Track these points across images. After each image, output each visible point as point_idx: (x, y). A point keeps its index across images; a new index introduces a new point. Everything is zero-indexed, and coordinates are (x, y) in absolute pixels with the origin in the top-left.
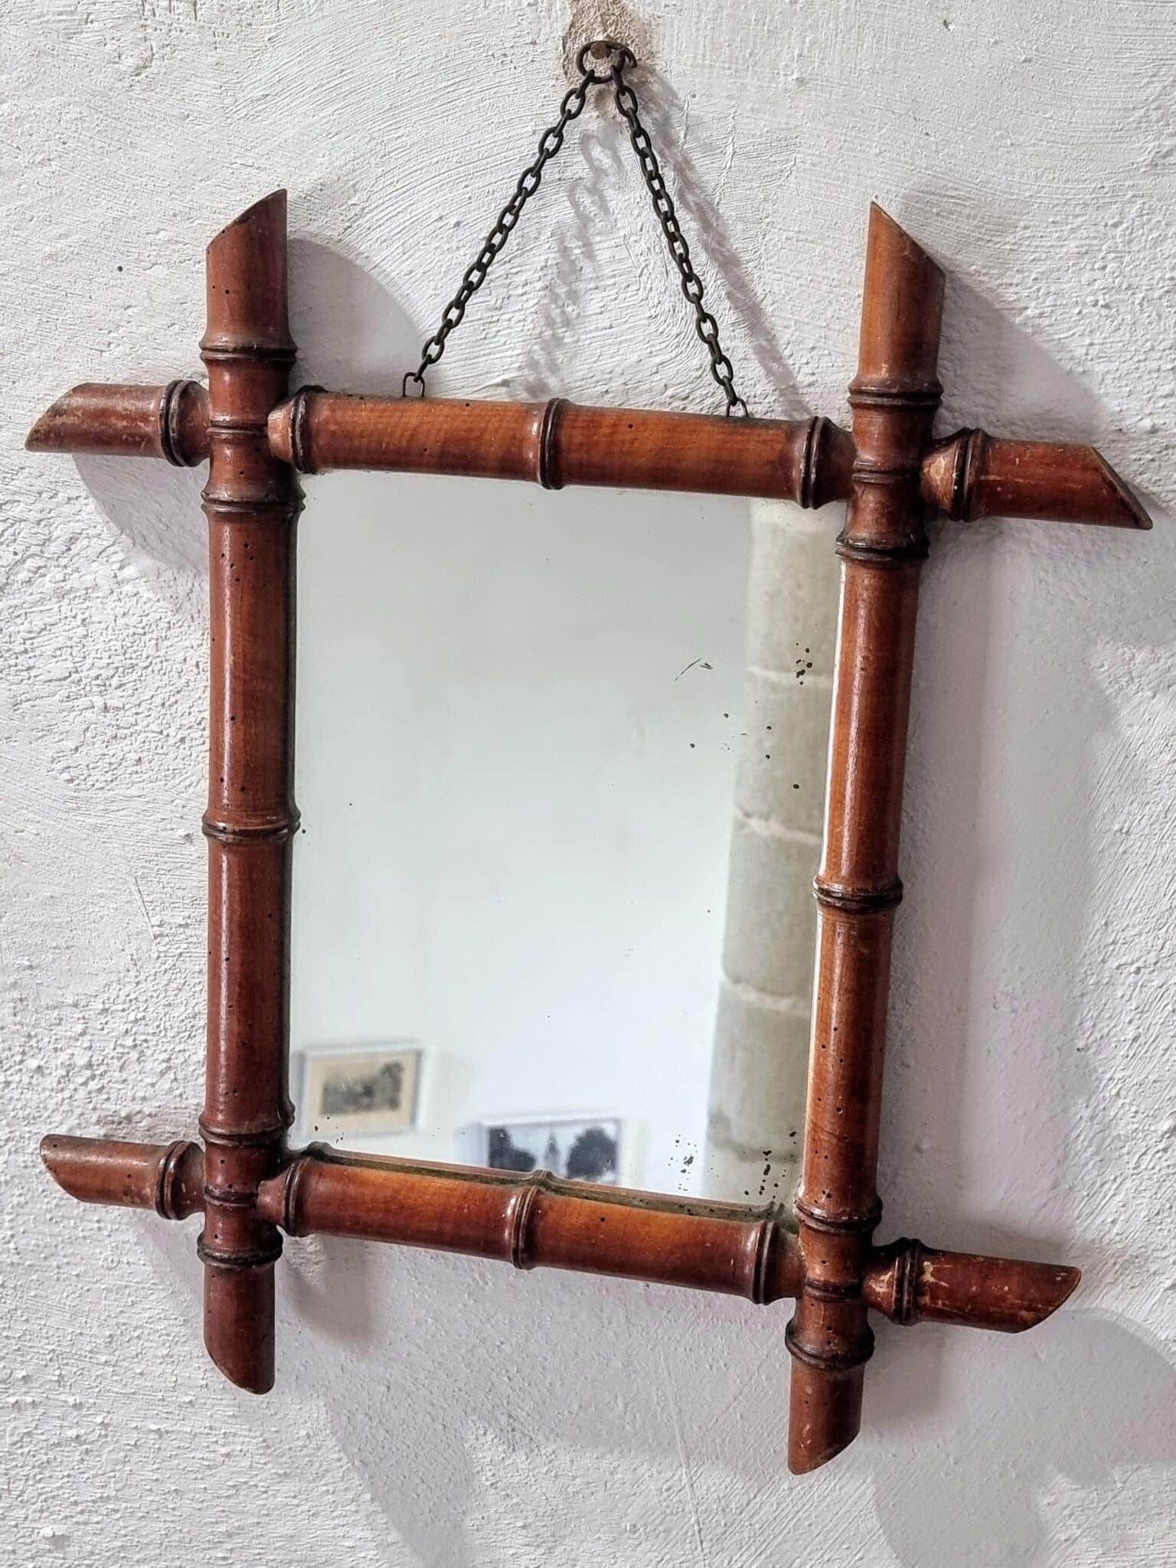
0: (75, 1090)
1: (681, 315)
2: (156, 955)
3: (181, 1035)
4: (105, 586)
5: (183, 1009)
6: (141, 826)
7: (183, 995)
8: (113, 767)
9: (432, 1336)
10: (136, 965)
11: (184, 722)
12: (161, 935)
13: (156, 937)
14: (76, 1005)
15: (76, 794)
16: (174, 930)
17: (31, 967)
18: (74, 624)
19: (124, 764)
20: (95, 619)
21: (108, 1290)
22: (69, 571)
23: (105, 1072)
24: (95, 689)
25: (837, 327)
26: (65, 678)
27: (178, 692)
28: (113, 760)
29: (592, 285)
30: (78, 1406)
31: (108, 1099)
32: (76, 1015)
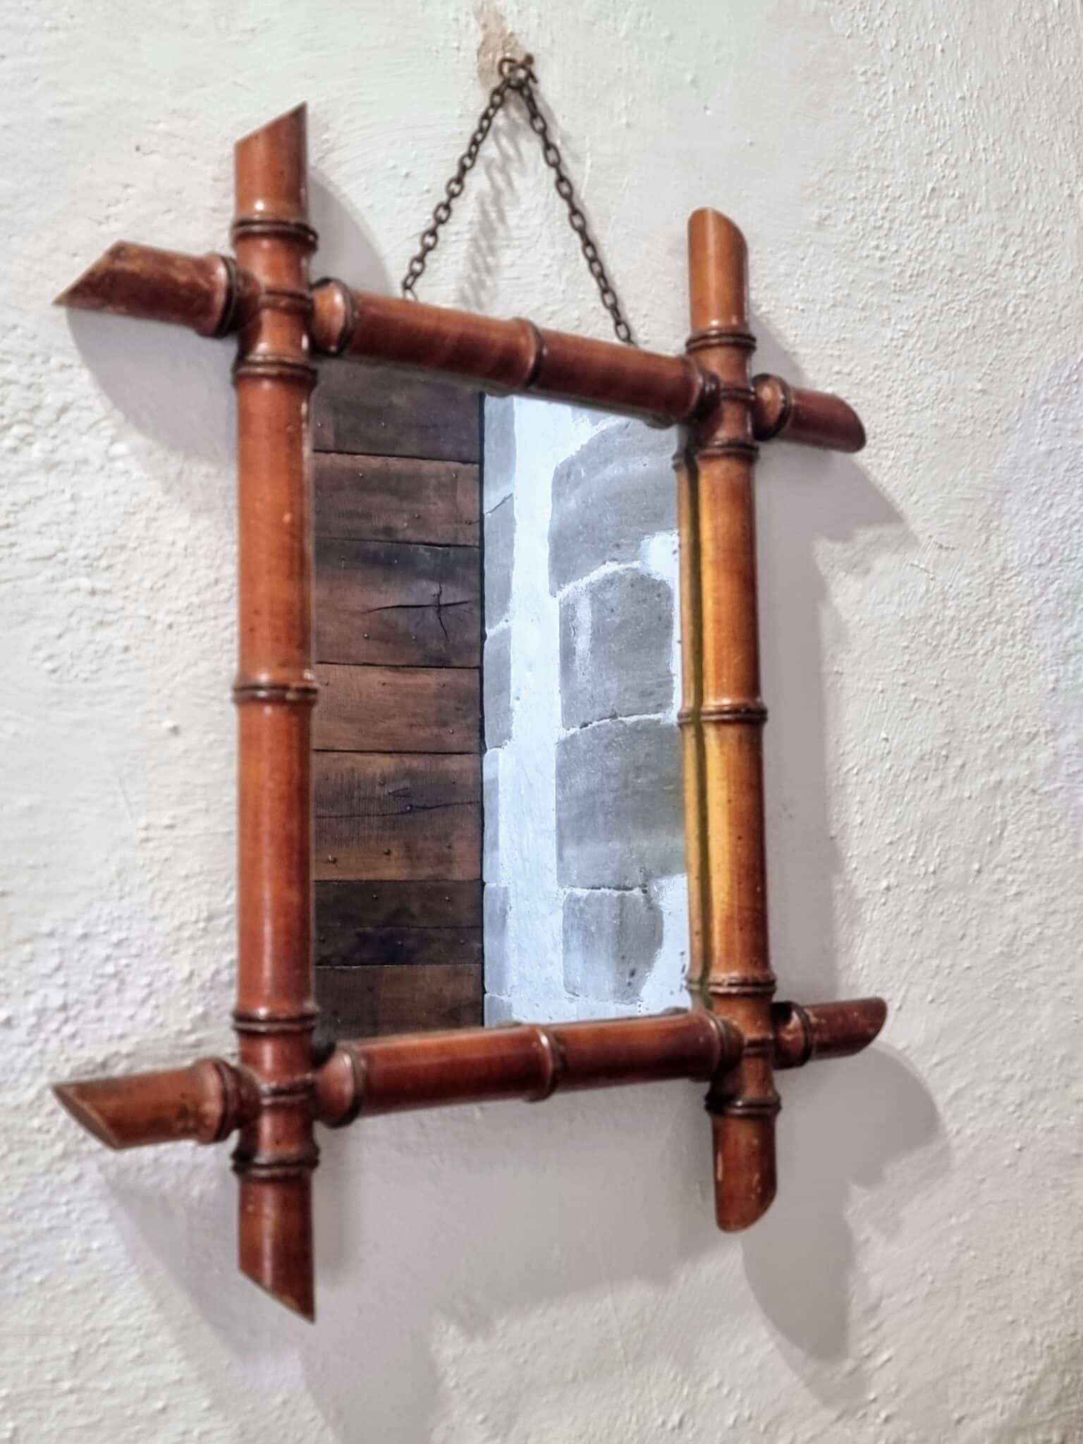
2: (141, 863)
6: (126, 720)
8: (99, 655)
11: (171, 607)
16: (159, 833)
18: (62, 499)
19: (111, 652)
20: (84, 495)
21: (74, 1292)
23: (81, 1012)
24: (82, 570)
26: (50, 557)
28: (99, 648)
29: (505, 243)
32: (52, 947)
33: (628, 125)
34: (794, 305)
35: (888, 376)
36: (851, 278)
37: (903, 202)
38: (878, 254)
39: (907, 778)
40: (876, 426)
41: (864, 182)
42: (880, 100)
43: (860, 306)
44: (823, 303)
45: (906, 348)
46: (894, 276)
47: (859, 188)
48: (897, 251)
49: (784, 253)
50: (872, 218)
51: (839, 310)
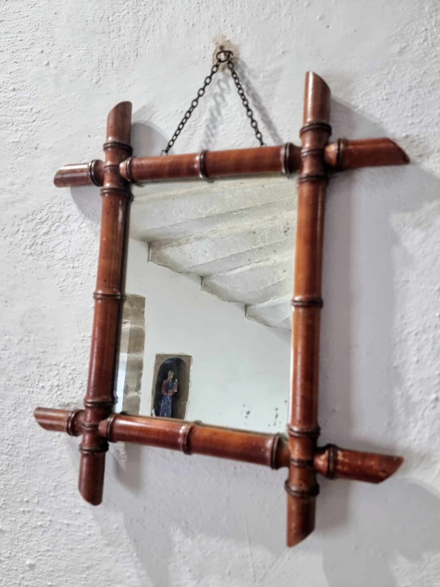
0: (53, 394)
4: (76, 230)
6: (80, 304)
15: (62, 295)
16: (87, 338)
17: (44, 352)
18: (66, 242)
19: (77, 285)
20: (73, 240)
21: (56, 468)
22: (67, 226)
23: (63, 388)
24: (71, 262)
28: (74, 284)
29: (220, 123)
30: (43, 513)
32: (56, 368)
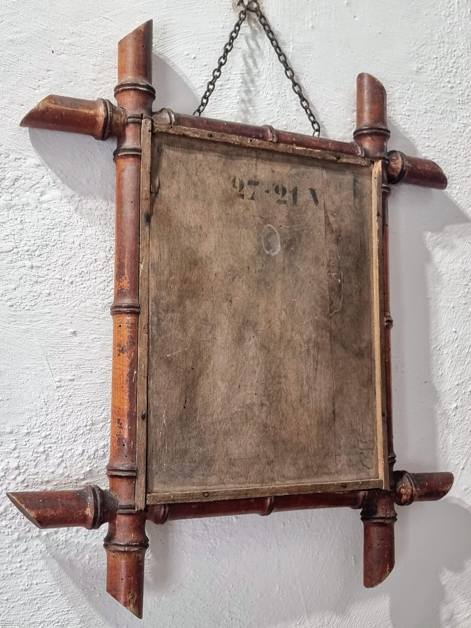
0: (9, 483)
1: (278, 105)
2: (57, 397)
3: (70, 441)
4: (33, 204)
5: (72, 426)
6: (49, 329)
7: (71, 418)
8: (35, 298)
9: (193, 580)
10: (46, 405)
11: (72, 273)
12: (60, 387)
13: (57, 388)
14: (11, 433)
15: (14, 313)
16: (67, 383)
18: (16, 222)
19: (41, 295)
20: (27, 220)
22: (14, 195)
23: (26, 470)
24: (26, 257)
25: (330, 115)
26: (10, 251)
27: (70, 258)
28: (35, 294)
31: (27, 486)
32: (11, 439)
33: (313, 27)
34: (404, 113)
35: (455, 147)
36: (435, 98)
37: (463, 58)
38: (450, 85)
39: (467, 351)
40: (449, 173)
41: (442, 49)
42: (450, 8)
43: (440, 112)
44: (420, 111)
45: (466, 132)
46: (459, 96)
47: (439, 53)
48: (460, 83)
49: (398, 87)
50: (446, 67)
51: (429, 114)
